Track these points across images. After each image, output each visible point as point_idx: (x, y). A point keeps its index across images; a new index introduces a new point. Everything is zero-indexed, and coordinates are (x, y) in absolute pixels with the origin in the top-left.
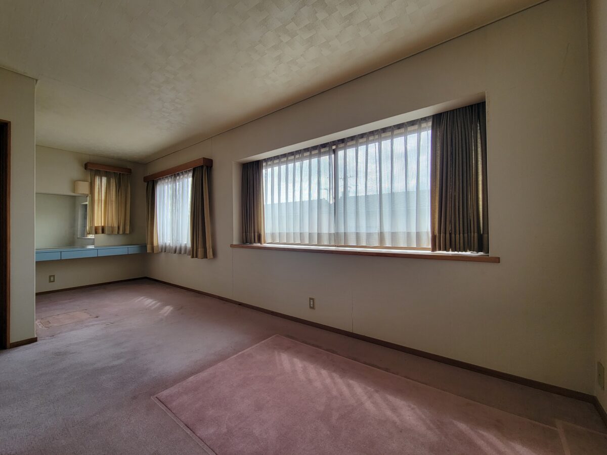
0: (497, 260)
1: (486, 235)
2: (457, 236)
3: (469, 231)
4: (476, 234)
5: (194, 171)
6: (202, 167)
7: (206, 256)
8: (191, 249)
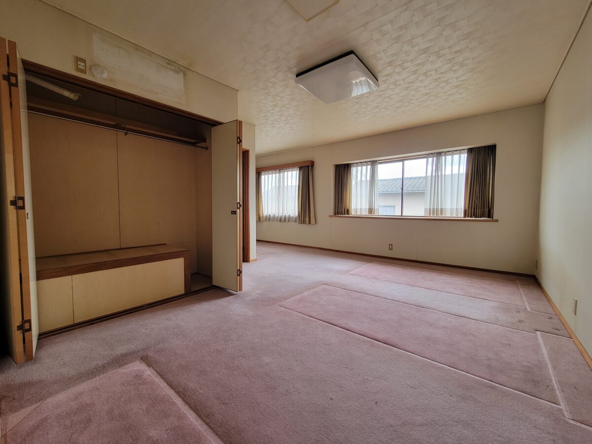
0: (497, 221)
1: (492, 210)
2: (478, 210)
3: (484, 208)
4: (487, 209)
5: (301, 168)
6: (308, 166)
7: (310, 223)
8: (299, 218)
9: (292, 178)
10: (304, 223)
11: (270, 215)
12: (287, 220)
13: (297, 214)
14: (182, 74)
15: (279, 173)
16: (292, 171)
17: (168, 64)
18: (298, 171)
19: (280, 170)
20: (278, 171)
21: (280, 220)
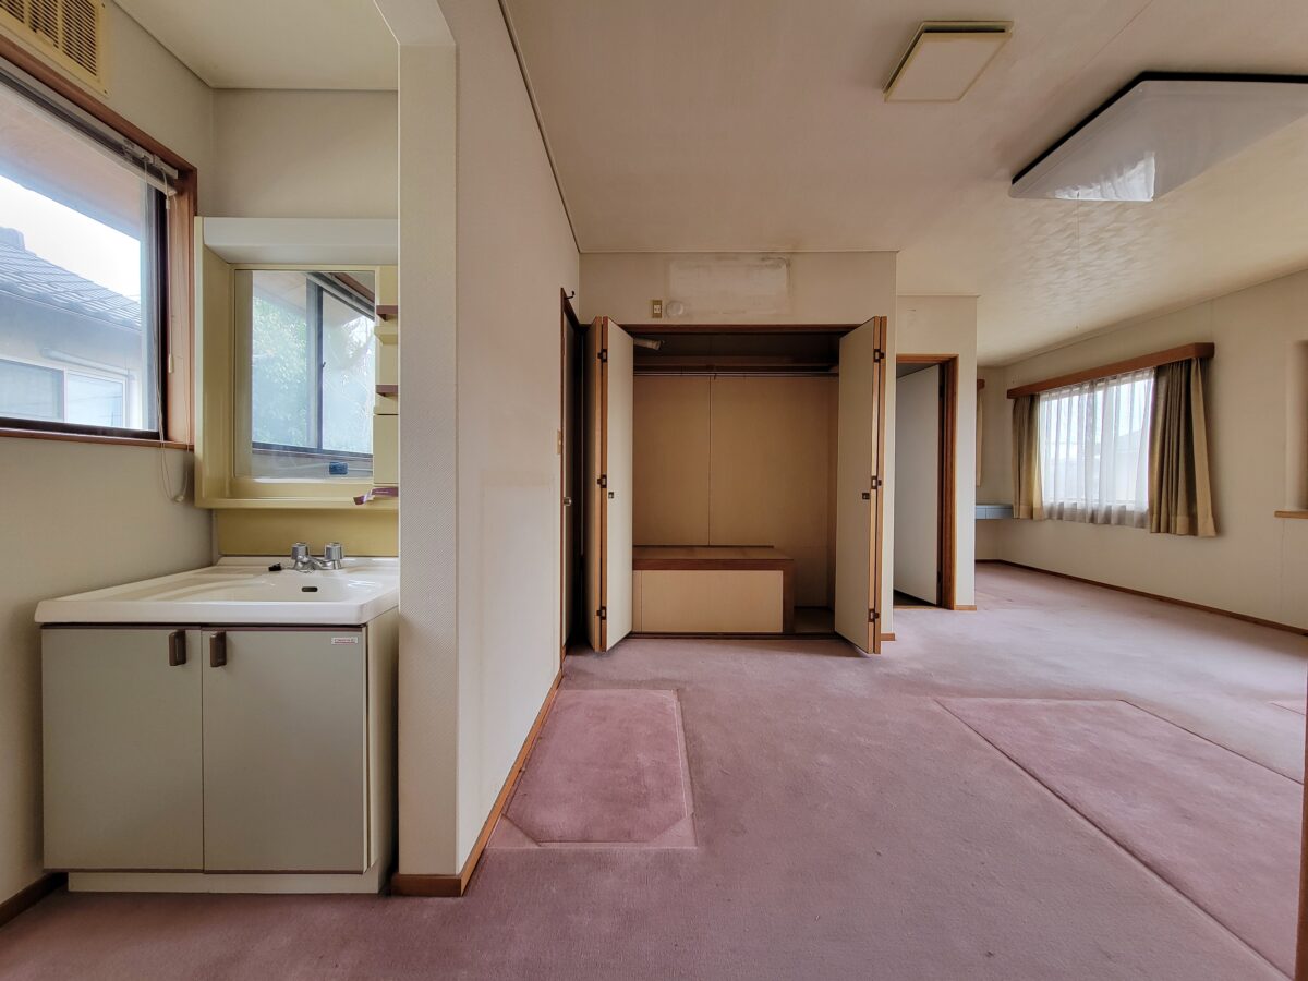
5: (1159, 372)
6: (1189, 362)
7: (1192, 529)
8: (1152, 514)
9: (1134, 399)
10: (1168, 531)
11: (1062, 504)
12: (1113, 521)
13: (1146, 507)
14: (784, 267)
15: (1092, 389)
16: (1133, 380)
17: (763, 259)
18: (1153, 380)
19: (1092, 383)
20: (1087, 387)
21: (1093, 519)
